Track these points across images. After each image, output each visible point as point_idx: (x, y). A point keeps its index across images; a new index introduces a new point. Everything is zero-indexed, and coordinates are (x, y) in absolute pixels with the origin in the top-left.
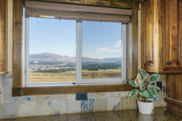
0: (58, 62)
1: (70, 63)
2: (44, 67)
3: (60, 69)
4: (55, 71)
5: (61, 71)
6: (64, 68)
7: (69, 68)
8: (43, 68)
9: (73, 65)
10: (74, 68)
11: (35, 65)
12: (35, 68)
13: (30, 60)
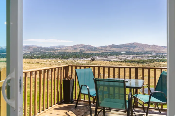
0: (145, 52)
1: (159, 53)
2: (131, 58)
3: (148, 60)
4: (141, 61)
5: (148, 62)
6: (153, 59)
7: (158, 59)
8: (130, 58)
9: (163, 56)
10: (164, 58)
11: (122, 55)
12: (122, 58)
13: (118, 50)
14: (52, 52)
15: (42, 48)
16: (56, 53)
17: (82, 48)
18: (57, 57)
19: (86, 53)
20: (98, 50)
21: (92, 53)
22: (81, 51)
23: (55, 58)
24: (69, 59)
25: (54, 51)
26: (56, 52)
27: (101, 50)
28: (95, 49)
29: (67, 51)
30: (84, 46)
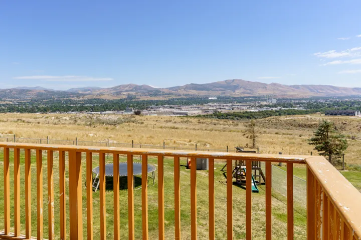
0: (256, 97)
1: (284, 99)
2: (227, 108)
3: (259, 112)
4: (246, 115)
5: (260, 115)
6: (270, 109)
7: (280, 109)
8: (225, 109)
9: (290, 104)
10: (292, 109)
11: (210, 104)
12: (208, 109)
13: (201, 94)
14: (73, 99)
15: (53, 93)
16: (79, 101)
17: (131, 91)
18: (81, 109)
19: (139, 100)
20: (164, 94)
21: (152, 101)
22: (130, 97)
23: (77, 110)
24: (104, 112)
25: (77, 97)
26: (81, 98)
27: (170, 94)
28: (157, 92)
29: (103, 97)
30: (137, 88)
